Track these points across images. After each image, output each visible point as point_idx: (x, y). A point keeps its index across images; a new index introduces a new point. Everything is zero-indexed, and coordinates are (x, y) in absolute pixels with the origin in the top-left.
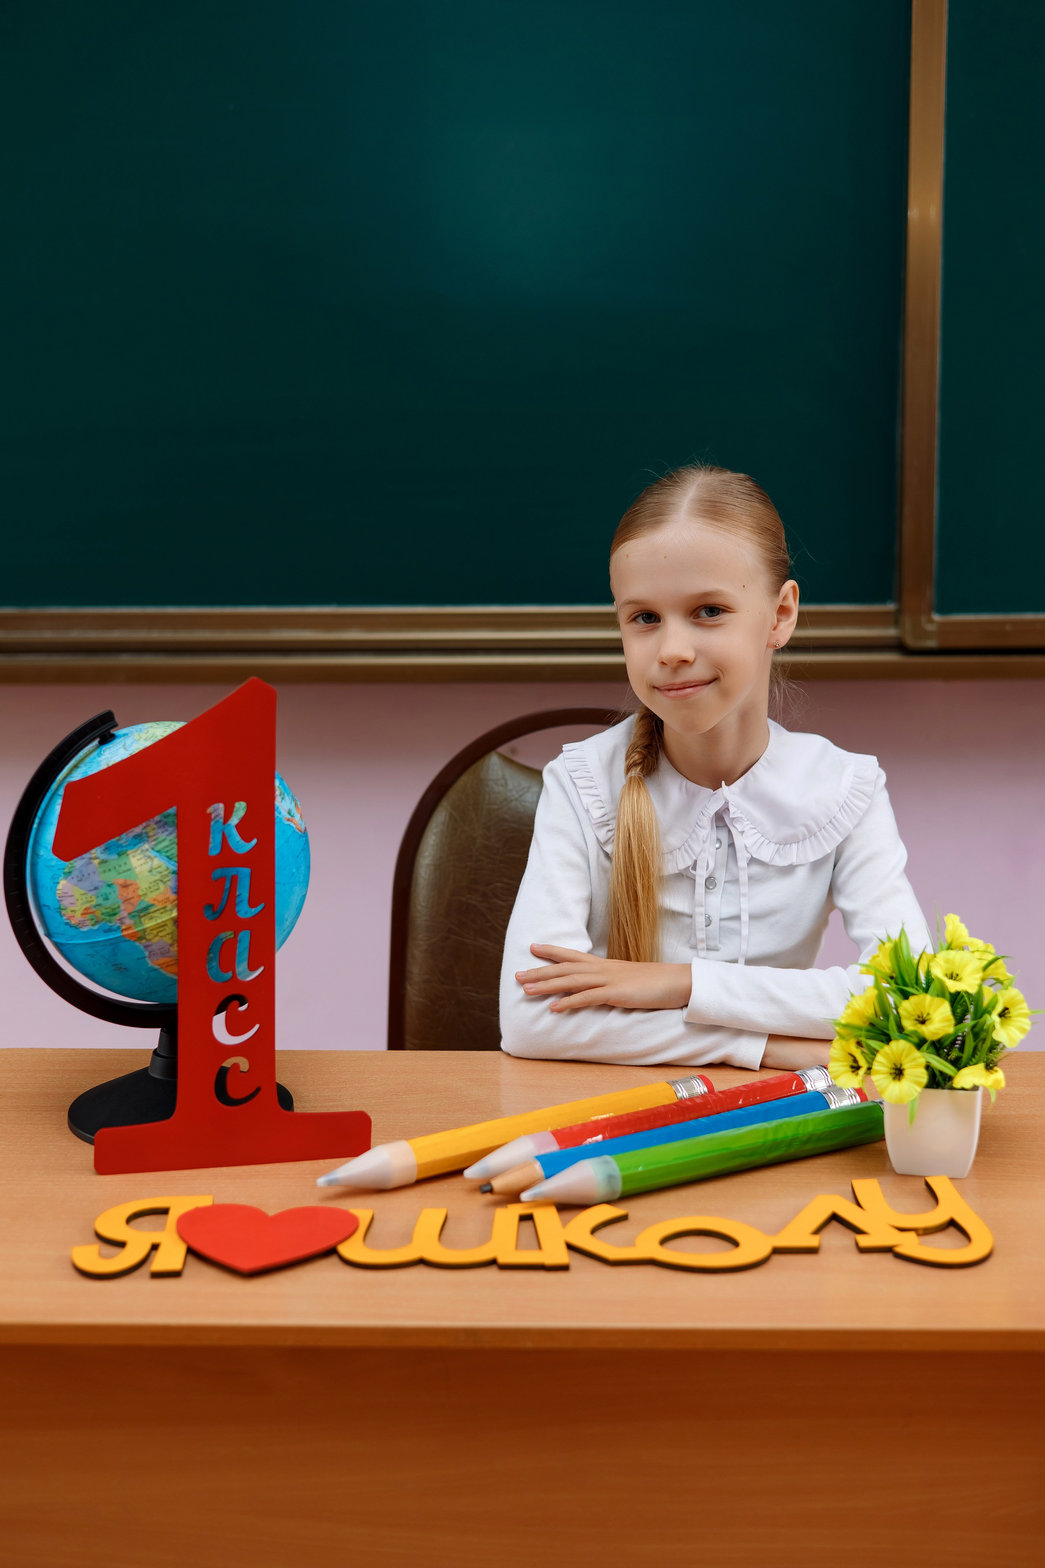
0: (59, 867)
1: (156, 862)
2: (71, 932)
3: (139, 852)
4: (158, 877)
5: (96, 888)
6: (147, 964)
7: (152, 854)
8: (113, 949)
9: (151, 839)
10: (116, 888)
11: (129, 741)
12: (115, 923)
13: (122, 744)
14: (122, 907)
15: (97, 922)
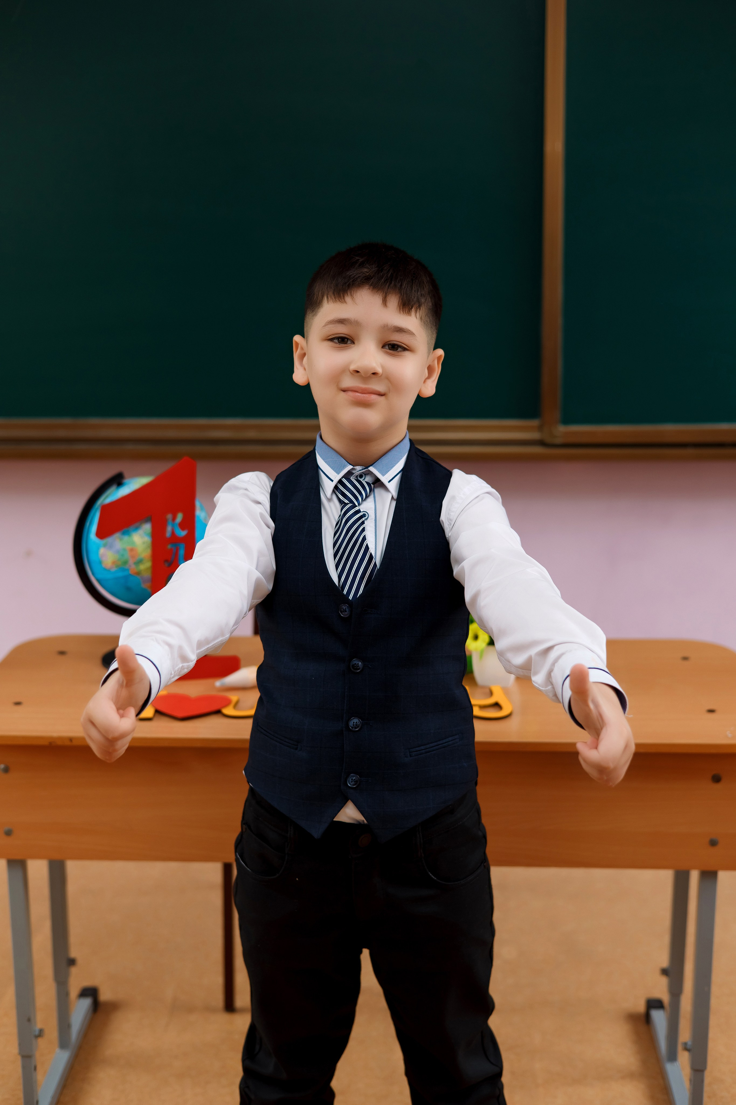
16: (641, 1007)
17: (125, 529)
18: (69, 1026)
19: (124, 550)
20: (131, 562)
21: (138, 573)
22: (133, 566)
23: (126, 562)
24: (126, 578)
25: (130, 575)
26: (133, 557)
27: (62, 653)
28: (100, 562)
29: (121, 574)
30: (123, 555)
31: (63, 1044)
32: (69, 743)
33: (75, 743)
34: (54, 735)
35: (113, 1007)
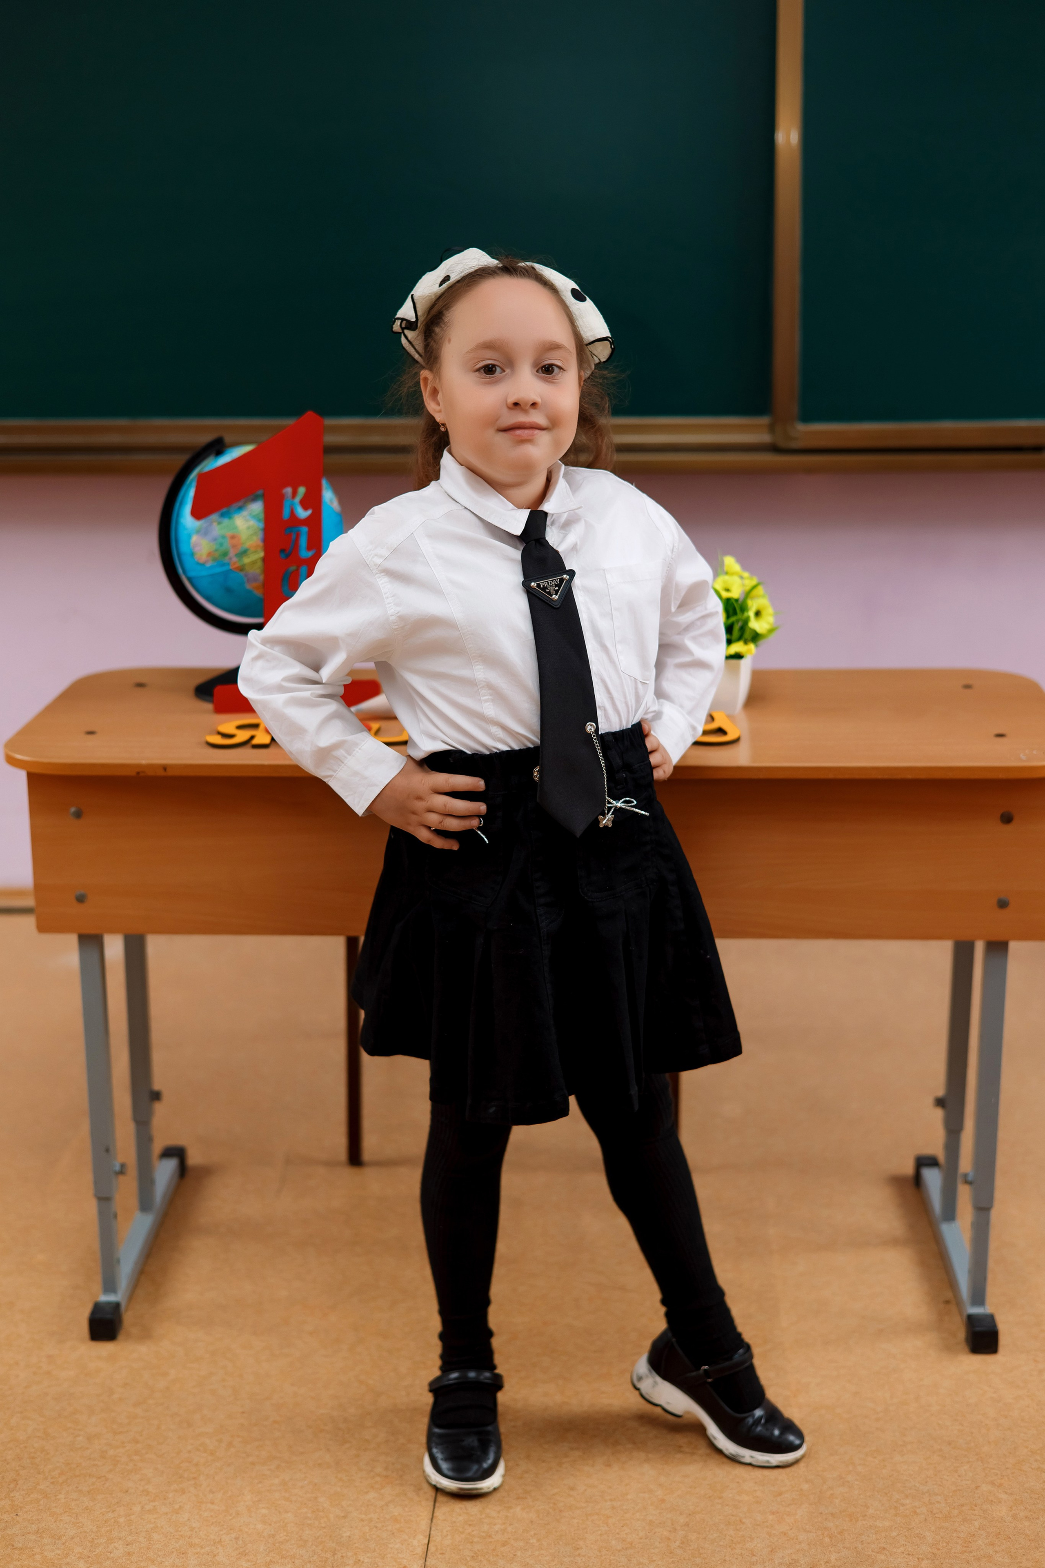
16: (909, 1169)
17: (224, 510)
18: (152, 1182)
19: (224, 537)
20: (232, 554)
21: (241, 569)
22: (235, 559)
23: (225, 554)
24: (226, 574)
25: (231, 570)
26: (234, 546)
27: (140, 685)
28: (192, 554)
29: (219, 570)
30: (221, 545)
31: (145, 1205)
32: (162, 773)
33: (170, 773)
34: (144, 762)
35: (206, 1172)
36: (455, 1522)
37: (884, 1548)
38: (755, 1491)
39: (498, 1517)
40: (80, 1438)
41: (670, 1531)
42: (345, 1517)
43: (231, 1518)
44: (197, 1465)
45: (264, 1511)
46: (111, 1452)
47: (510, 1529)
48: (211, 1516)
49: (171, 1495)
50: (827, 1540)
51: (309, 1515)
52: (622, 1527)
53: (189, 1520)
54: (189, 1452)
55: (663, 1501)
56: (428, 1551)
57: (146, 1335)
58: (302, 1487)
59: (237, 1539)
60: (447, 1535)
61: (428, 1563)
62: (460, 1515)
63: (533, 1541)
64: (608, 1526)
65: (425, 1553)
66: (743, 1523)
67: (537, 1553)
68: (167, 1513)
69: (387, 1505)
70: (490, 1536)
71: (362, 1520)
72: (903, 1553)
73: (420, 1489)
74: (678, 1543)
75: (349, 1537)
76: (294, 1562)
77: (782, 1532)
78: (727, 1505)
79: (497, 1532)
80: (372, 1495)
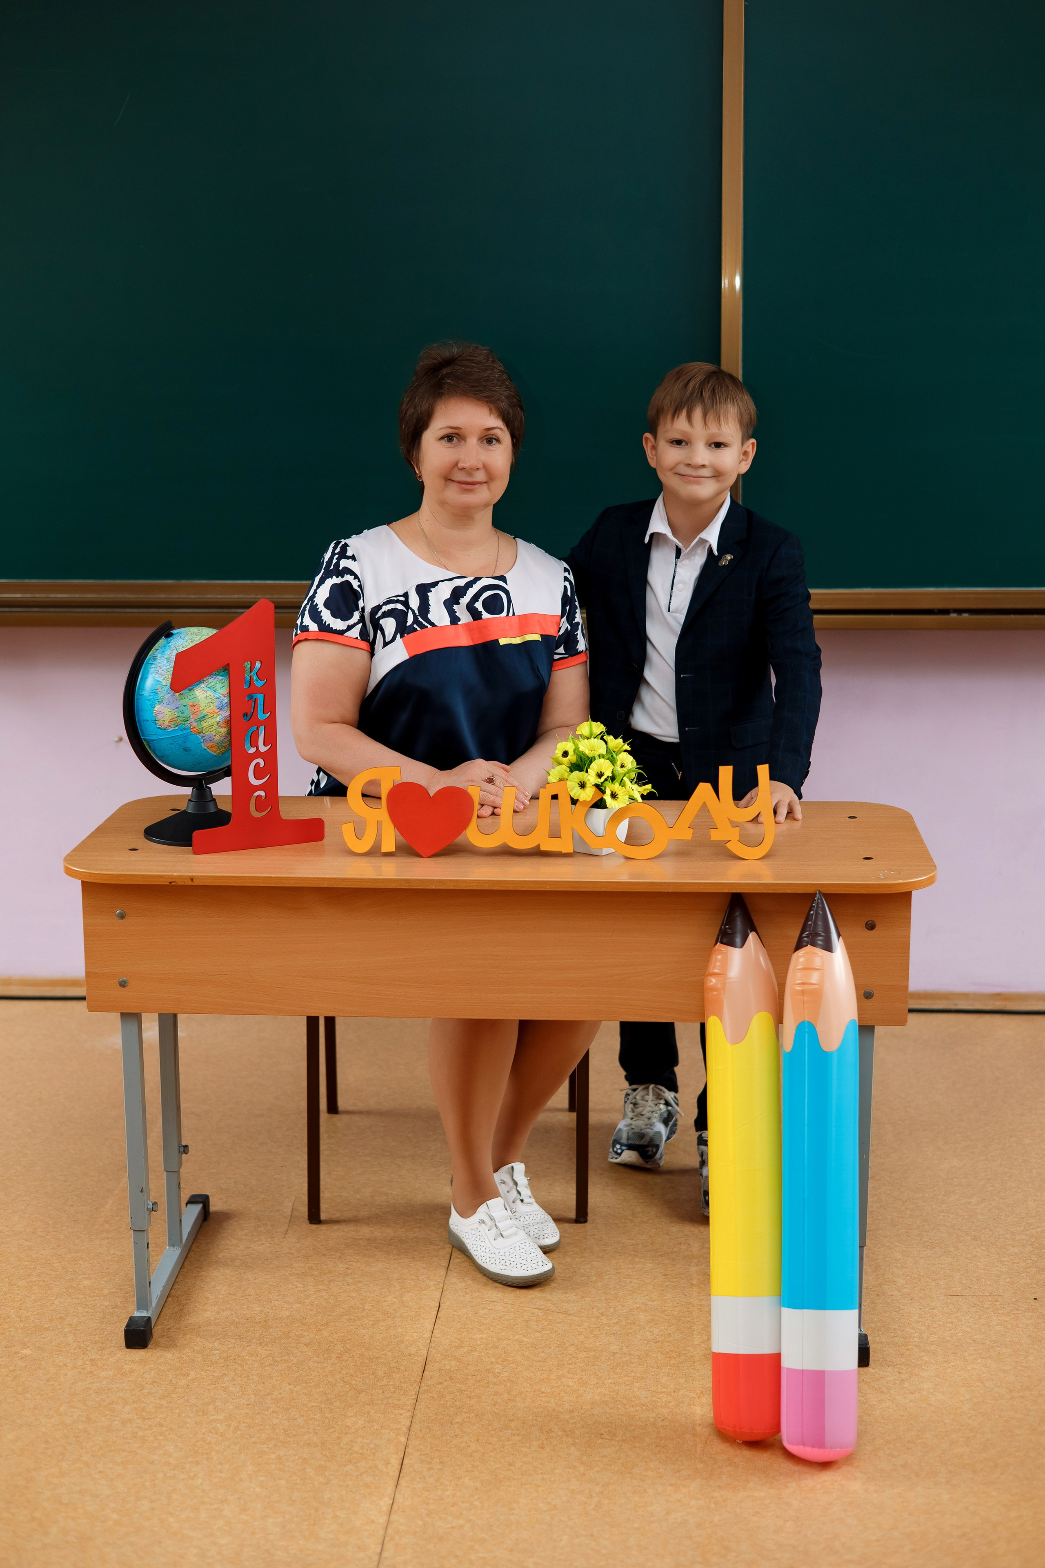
0: (155, 699)
1: (209, 693)
2: (161, 732)
3: (199, 688)
4: (210, 700)
5: (177, 708)
6: (202, 746)
7: (206, 689)
8: (185, 739)
9: (205, 682)
10: (188, 707)
11: (182, 636)
12: (187, 725)
13: (179, 637)
14: (191, 717)
15: (178, 725)
18: (180, 1224)
31: (174, 1240)
32: (190, 883)
33: (196, 883)
34: (175, 874)
35: (225, 1217)
36: (415, 1488)
37: (758, 1513)
38: (659, 1468)
39: (450, 1485)
40: (116, 1423)
41: (587, 1497)
42: (327, 1483)
43: (235, 1483)
44: (209, 1443)
45: (262, 1479)
46: (140, 1433)
47: (458, 1494)
48: (220, 1482)
49: (188, 1466)
50: (713, 1506)
51: (298, 1482)
52: (549, 1493)
53: (201, 1484)
54: (204, 1434)
55: (584, 1474)
56: (393, 1511)
57: (171, 1344)
58: (294, 1461)
59: (239, 1498)
60: (408, 1498)
61: (391, 1518)
62: (419, 1483)
63: (477, 1503)
64: (537, 1492)
65: (389, 1512)
66: (647, 1492)
67: (479, 1512)
68: (184, 1479)
69: (361, 1475)
70: (442, 1499)
71: (341, 1486)
72: (772, 1516)
73: (388, 1464)
74: (593, 1506)
75: (330, 1498)
76: (284, 1517)
77: (677, 1500)
78: (635, 1479)
79: (448, 1496)
80: (350, 1467)
